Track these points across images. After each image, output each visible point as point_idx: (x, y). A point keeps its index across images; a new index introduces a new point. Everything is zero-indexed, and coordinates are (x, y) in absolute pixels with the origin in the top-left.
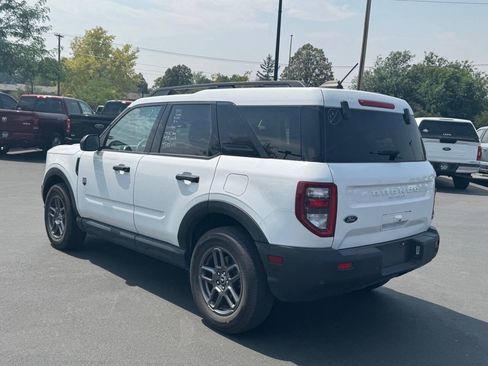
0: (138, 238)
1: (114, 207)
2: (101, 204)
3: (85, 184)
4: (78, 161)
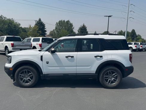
0: (77, 75)
1: (65, 68)
2: (59, 68)
3: (47, 63)
4: (42, 57)
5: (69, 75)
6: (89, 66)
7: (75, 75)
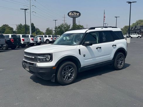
3: (84, 56)
4: (79, 50)
5: (98, 64)
6: (109, 54)
7: (102, 63)
